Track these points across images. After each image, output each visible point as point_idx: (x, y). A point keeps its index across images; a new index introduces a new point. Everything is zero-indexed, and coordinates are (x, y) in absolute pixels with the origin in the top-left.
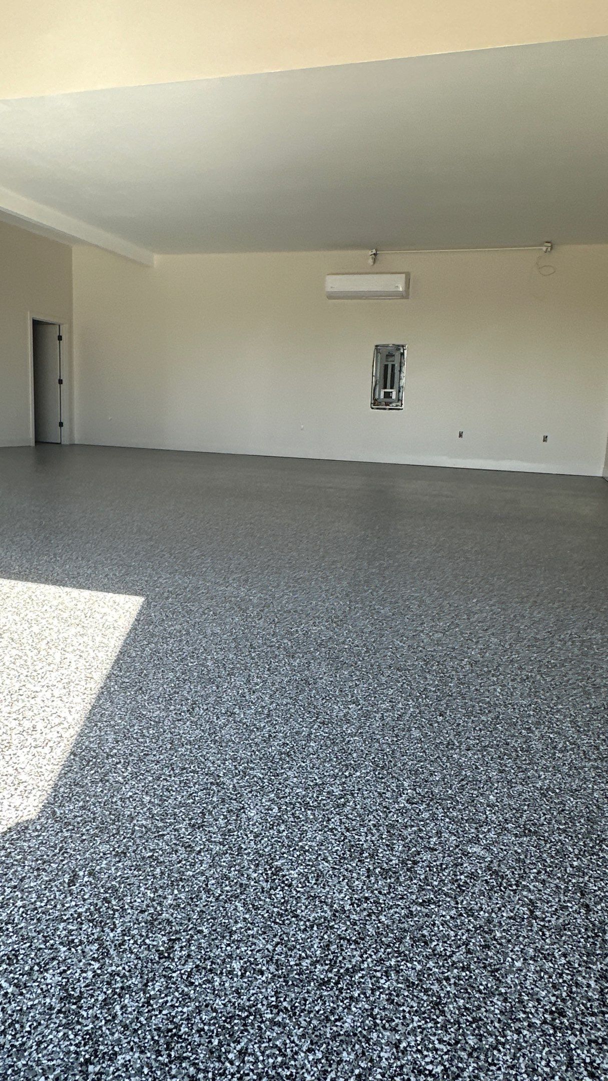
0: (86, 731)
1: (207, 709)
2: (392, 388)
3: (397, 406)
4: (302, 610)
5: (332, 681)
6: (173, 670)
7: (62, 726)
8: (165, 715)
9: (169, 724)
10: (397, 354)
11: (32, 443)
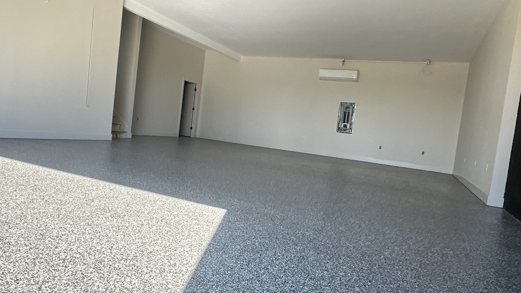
0: (199, 268)
1: (255, 265)
2: (347, 123)
3: (349, 131)
4: (301, 224)
5: (315, 259)
6: (240, 245)
7: (188, 265)
8: (236, 265)
9: (237, 270)
10: (351, 107)
11: (178, 136)
